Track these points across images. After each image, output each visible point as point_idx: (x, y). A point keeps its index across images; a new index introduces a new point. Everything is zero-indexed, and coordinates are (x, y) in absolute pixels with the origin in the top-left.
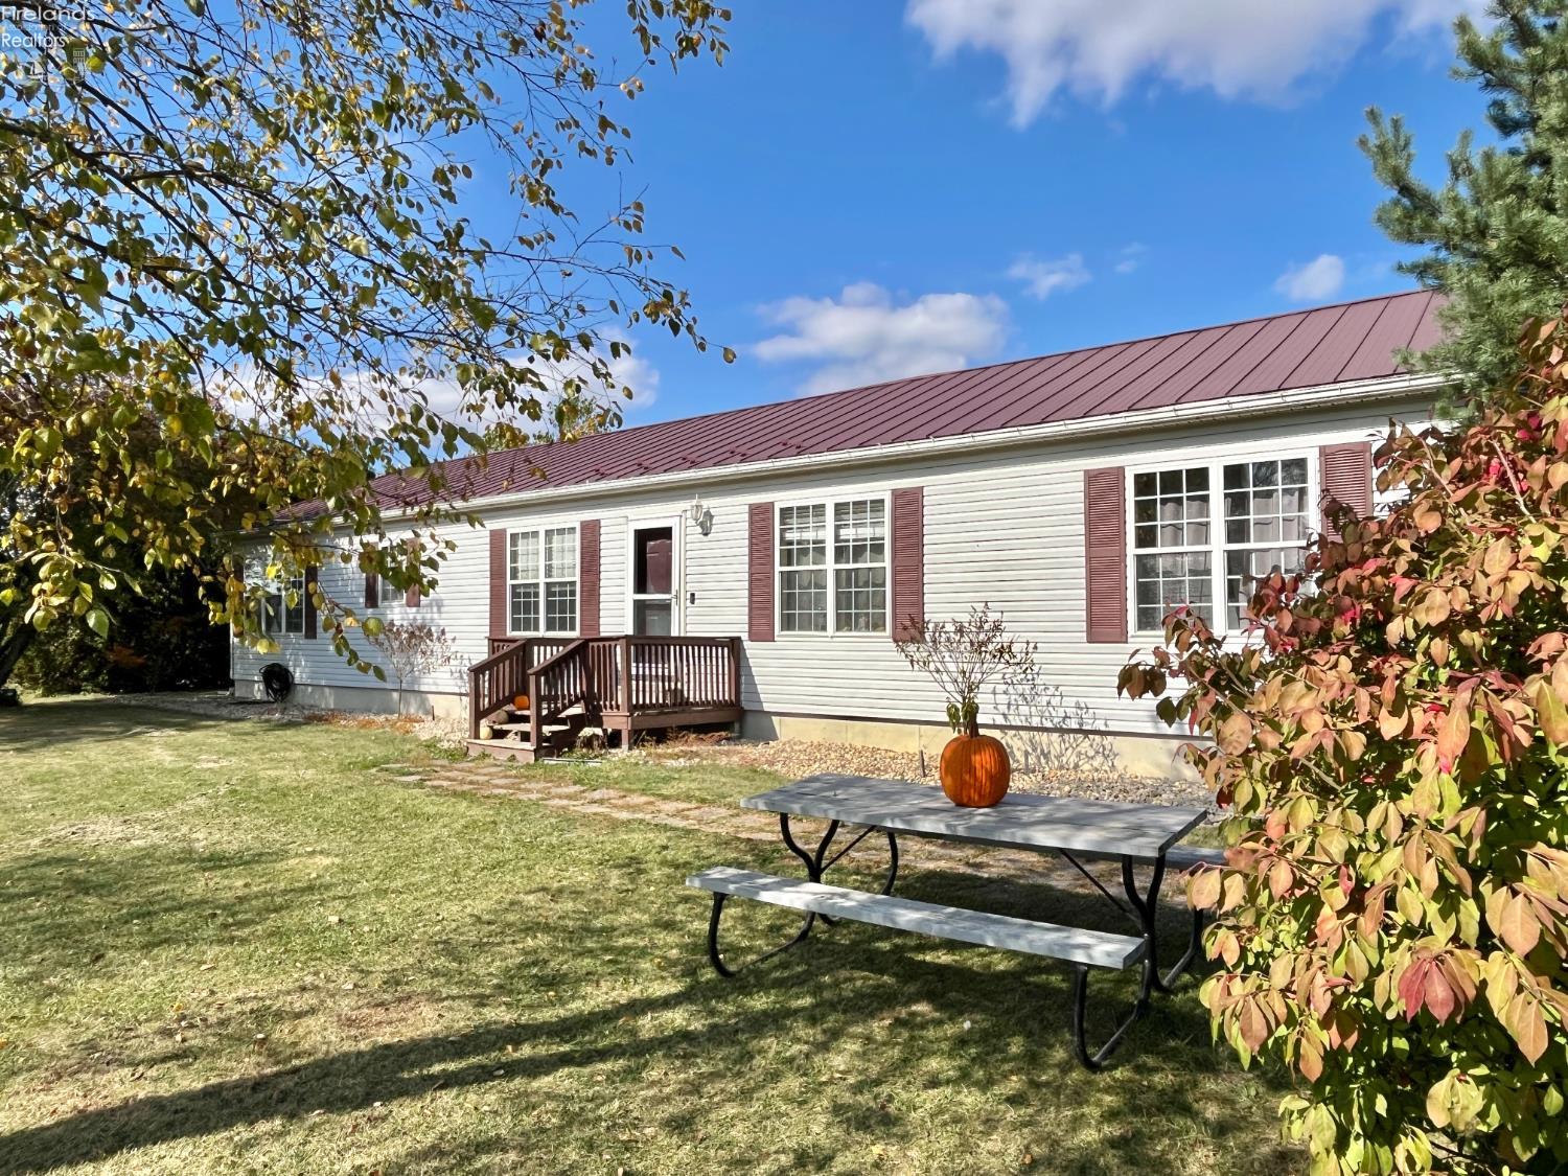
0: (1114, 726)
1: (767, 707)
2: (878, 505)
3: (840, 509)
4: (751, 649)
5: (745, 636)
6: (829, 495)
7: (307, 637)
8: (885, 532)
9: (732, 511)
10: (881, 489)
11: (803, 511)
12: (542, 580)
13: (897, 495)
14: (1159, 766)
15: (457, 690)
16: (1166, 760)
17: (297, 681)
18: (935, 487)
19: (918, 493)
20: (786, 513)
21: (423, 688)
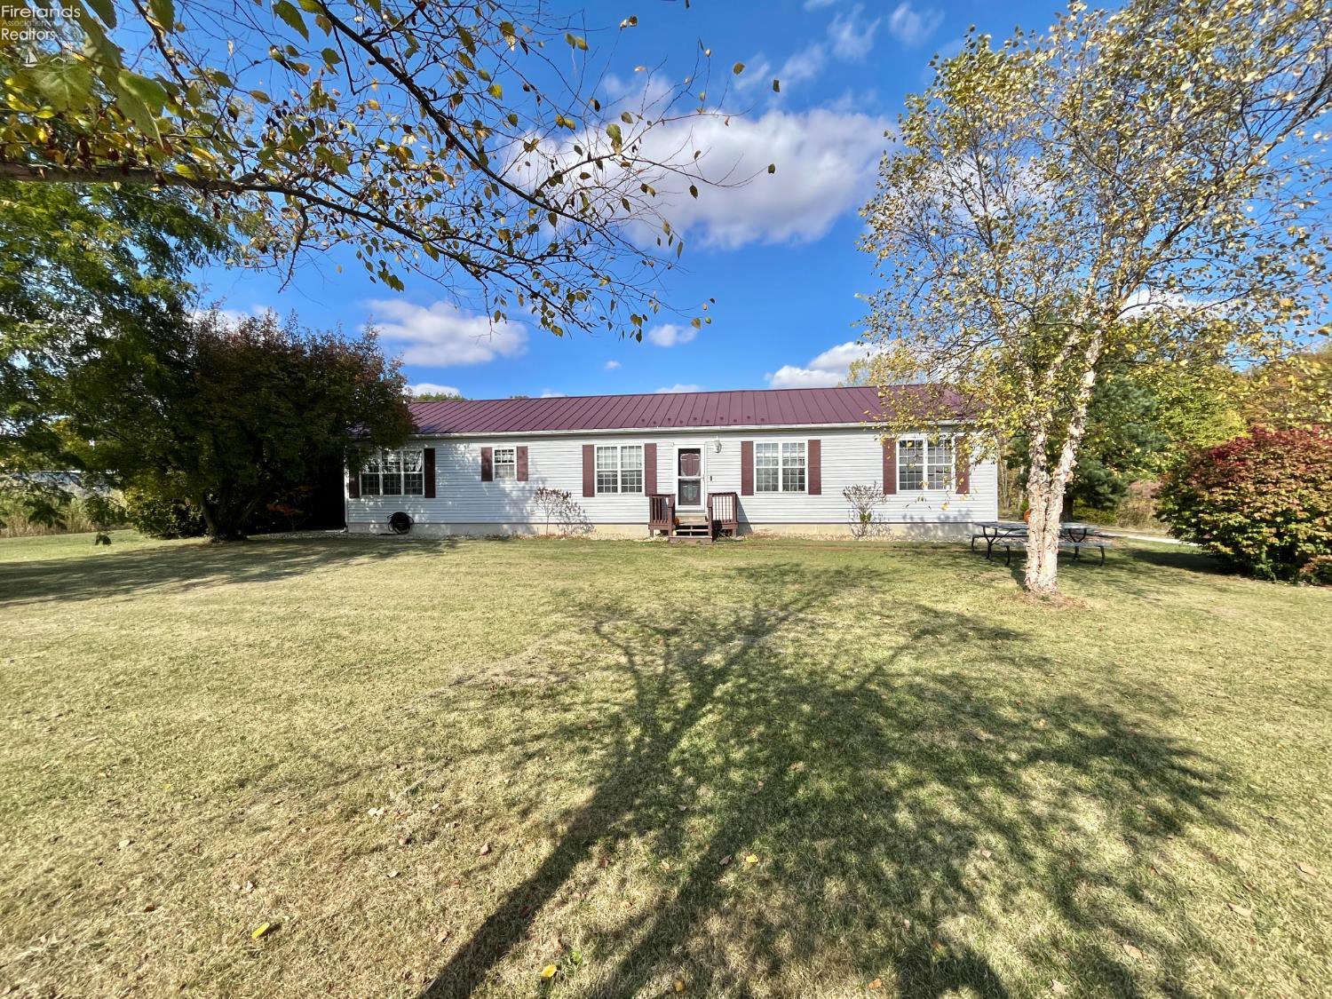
0: (891, 521)
1: (750, 521)
2: (801, 445)
3: (785, 446)
4: (743, 500)
5: (739, 493)
6: (780, 440)
7: (426, 496)
8: (806, 455)
9: (733, 445)
10: (805, 439)
11: (767, 446)
12: (619, 469)
13: (811, 442)
14: (904, 532)
15: (558, 522)
16: (906, 530)
17: (416, 521)
18: (825, 440)
19: (818, 442)
20: (759, 446)
21: (530, 522)
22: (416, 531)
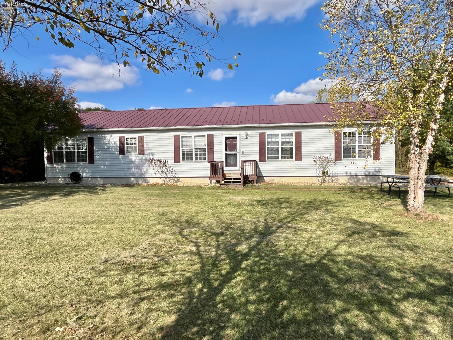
0: (339, 175)
1: (264, 175)
2: (291, 134)
3: (283, 135)
4: (260, 164)
5: (258, 160)
6: (280, 132)
7: (89, 163)
8: (294, 140)
9: (255, 135)
10: (293, 131)
11: (273, 135)
12: (193, 148)
13: (296, 133)
14: (346, 181)
15: (161, 176)
16: (347, 180)
17: (84, 177)
18: (304, 131)
20: (269, 135)
21: (146, 176)
22: (84, 182)
